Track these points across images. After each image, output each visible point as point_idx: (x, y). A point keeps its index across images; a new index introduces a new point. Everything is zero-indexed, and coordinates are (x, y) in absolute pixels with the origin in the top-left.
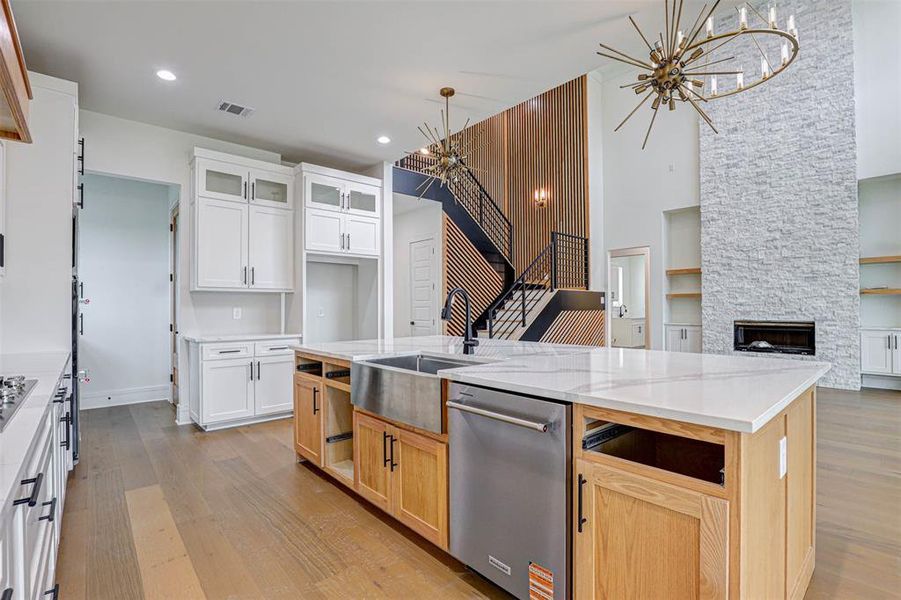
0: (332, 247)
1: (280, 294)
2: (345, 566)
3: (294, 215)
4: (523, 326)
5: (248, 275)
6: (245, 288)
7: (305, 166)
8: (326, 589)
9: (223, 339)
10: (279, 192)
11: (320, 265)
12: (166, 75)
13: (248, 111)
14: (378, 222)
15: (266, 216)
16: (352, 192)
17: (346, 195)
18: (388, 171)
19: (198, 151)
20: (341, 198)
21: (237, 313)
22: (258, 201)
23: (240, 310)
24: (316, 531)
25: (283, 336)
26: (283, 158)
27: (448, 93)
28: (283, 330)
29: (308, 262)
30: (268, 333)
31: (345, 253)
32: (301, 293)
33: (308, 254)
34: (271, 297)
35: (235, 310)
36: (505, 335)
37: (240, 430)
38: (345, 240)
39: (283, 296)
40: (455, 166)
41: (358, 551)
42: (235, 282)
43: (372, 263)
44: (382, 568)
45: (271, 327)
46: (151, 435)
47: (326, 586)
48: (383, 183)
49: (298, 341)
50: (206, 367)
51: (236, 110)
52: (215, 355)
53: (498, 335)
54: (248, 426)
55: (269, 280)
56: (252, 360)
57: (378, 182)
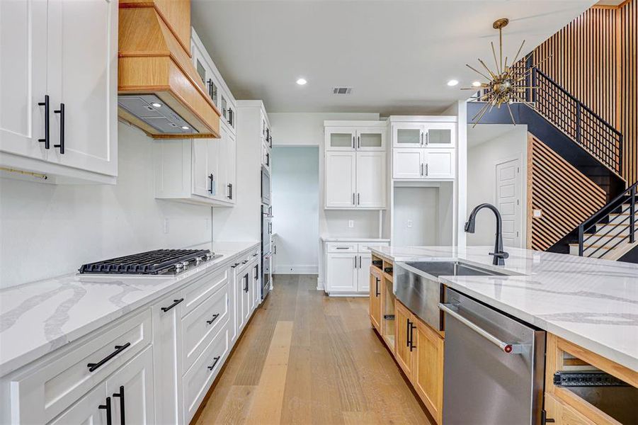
0: (414, 174)
1: (379, 211)
2: (366, 409)
3: (387, 155)
4: (630, 242)
5: (356, 198)
6: (354, 207)
7: (392, 118)
8: (347, 418)
9: (339, 240)
10: (376, 139)
11: (404, 188)
12: (302, 82)
13: (350, 89)
14: (453, 151)
15: (367, 158)
16: (429, 130)
17: (425, 134)
18: (463, 109)
19: (326, 123)
20: (421, 136)
21: (351, 223)
22: (362, 148)
23: (352, 221)
24: (361, 378)
25: (380, 240)
26: (381, 116)
27: (501, 24)
28: (380, 236)
29: (394, 187)
30: (370, 237)
31: (423, 178)
32: (390, 210)
33: (394, 182)
34: (372, 213)
35: (350, 221)
36: (602, 251)
37: (348, 299)
38: (424, 169)
39: (381, 211)
40: (509, 90)
41: (381, 403)
42: (347, 204)
43: (449, 185)
44: (391, 421)
45: (373, 234)
46: (302, 293)
47: (348, 416)
48: (458, 119)
49: (387, 244)
50: (329, 256)
51: (343, 91)
52: (334, 250)
53: (592, 250)
54: (354, 298)
55: (369, 201)
56: (356, 255)
57: (453, 118)
